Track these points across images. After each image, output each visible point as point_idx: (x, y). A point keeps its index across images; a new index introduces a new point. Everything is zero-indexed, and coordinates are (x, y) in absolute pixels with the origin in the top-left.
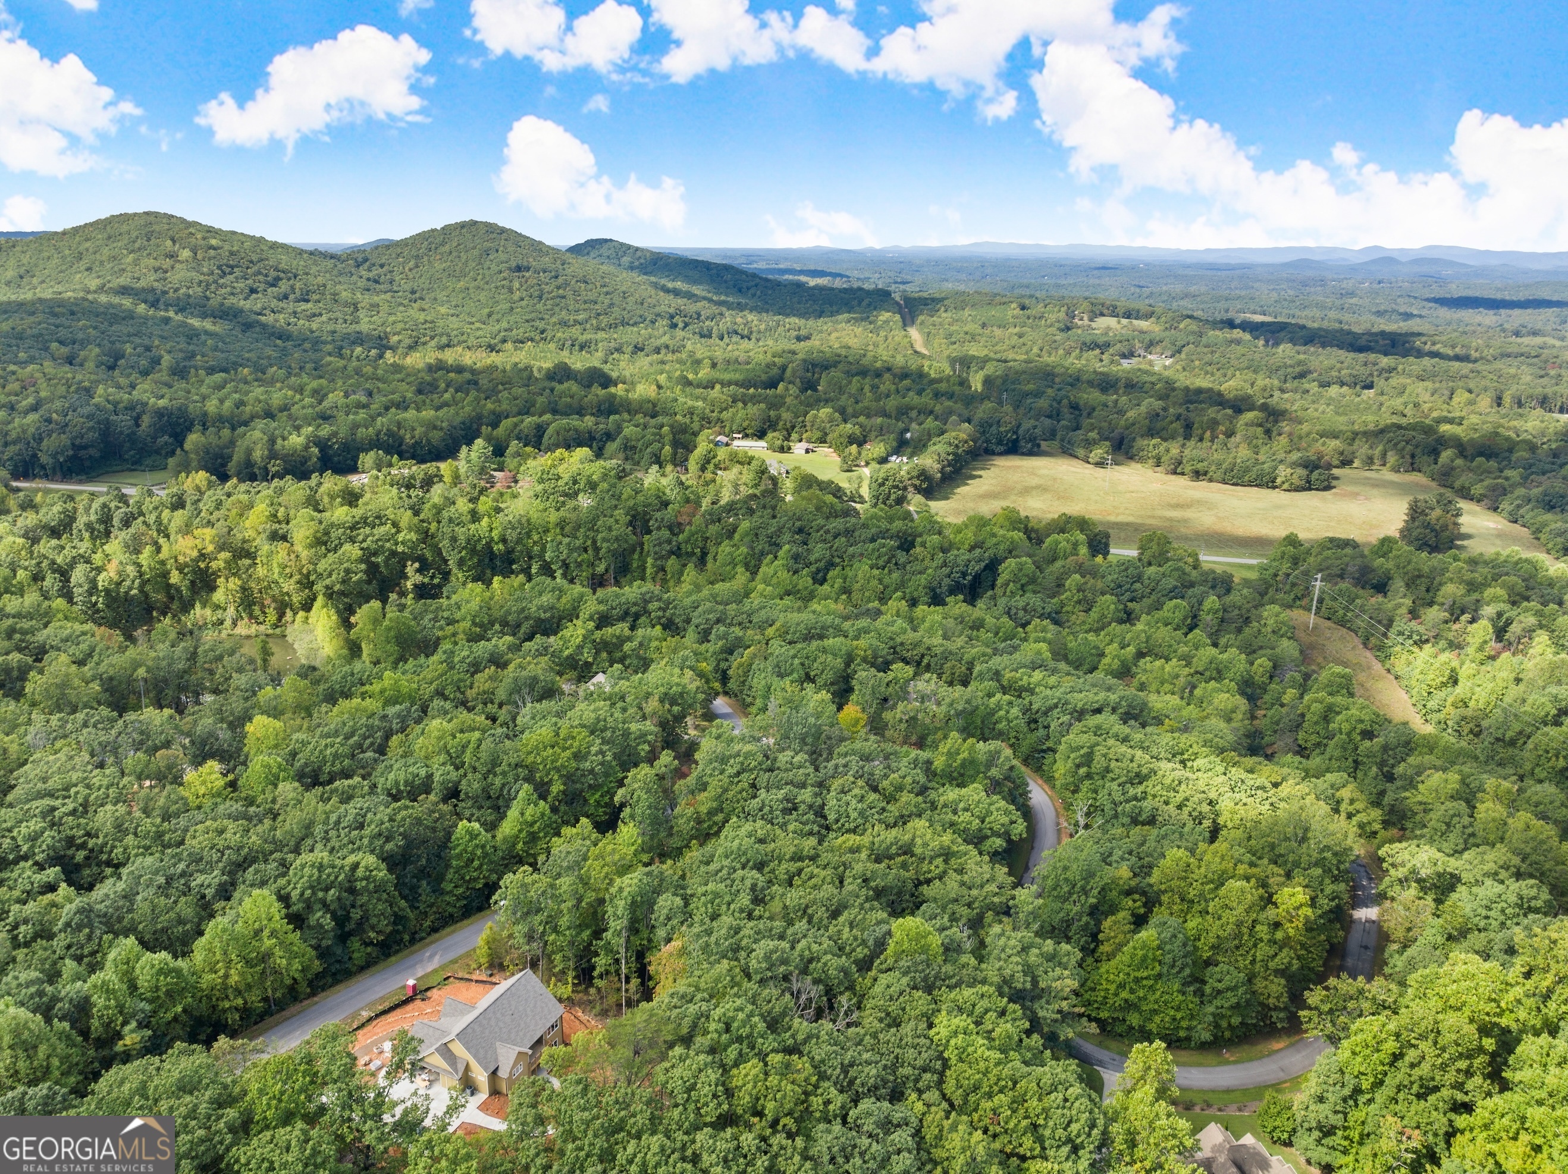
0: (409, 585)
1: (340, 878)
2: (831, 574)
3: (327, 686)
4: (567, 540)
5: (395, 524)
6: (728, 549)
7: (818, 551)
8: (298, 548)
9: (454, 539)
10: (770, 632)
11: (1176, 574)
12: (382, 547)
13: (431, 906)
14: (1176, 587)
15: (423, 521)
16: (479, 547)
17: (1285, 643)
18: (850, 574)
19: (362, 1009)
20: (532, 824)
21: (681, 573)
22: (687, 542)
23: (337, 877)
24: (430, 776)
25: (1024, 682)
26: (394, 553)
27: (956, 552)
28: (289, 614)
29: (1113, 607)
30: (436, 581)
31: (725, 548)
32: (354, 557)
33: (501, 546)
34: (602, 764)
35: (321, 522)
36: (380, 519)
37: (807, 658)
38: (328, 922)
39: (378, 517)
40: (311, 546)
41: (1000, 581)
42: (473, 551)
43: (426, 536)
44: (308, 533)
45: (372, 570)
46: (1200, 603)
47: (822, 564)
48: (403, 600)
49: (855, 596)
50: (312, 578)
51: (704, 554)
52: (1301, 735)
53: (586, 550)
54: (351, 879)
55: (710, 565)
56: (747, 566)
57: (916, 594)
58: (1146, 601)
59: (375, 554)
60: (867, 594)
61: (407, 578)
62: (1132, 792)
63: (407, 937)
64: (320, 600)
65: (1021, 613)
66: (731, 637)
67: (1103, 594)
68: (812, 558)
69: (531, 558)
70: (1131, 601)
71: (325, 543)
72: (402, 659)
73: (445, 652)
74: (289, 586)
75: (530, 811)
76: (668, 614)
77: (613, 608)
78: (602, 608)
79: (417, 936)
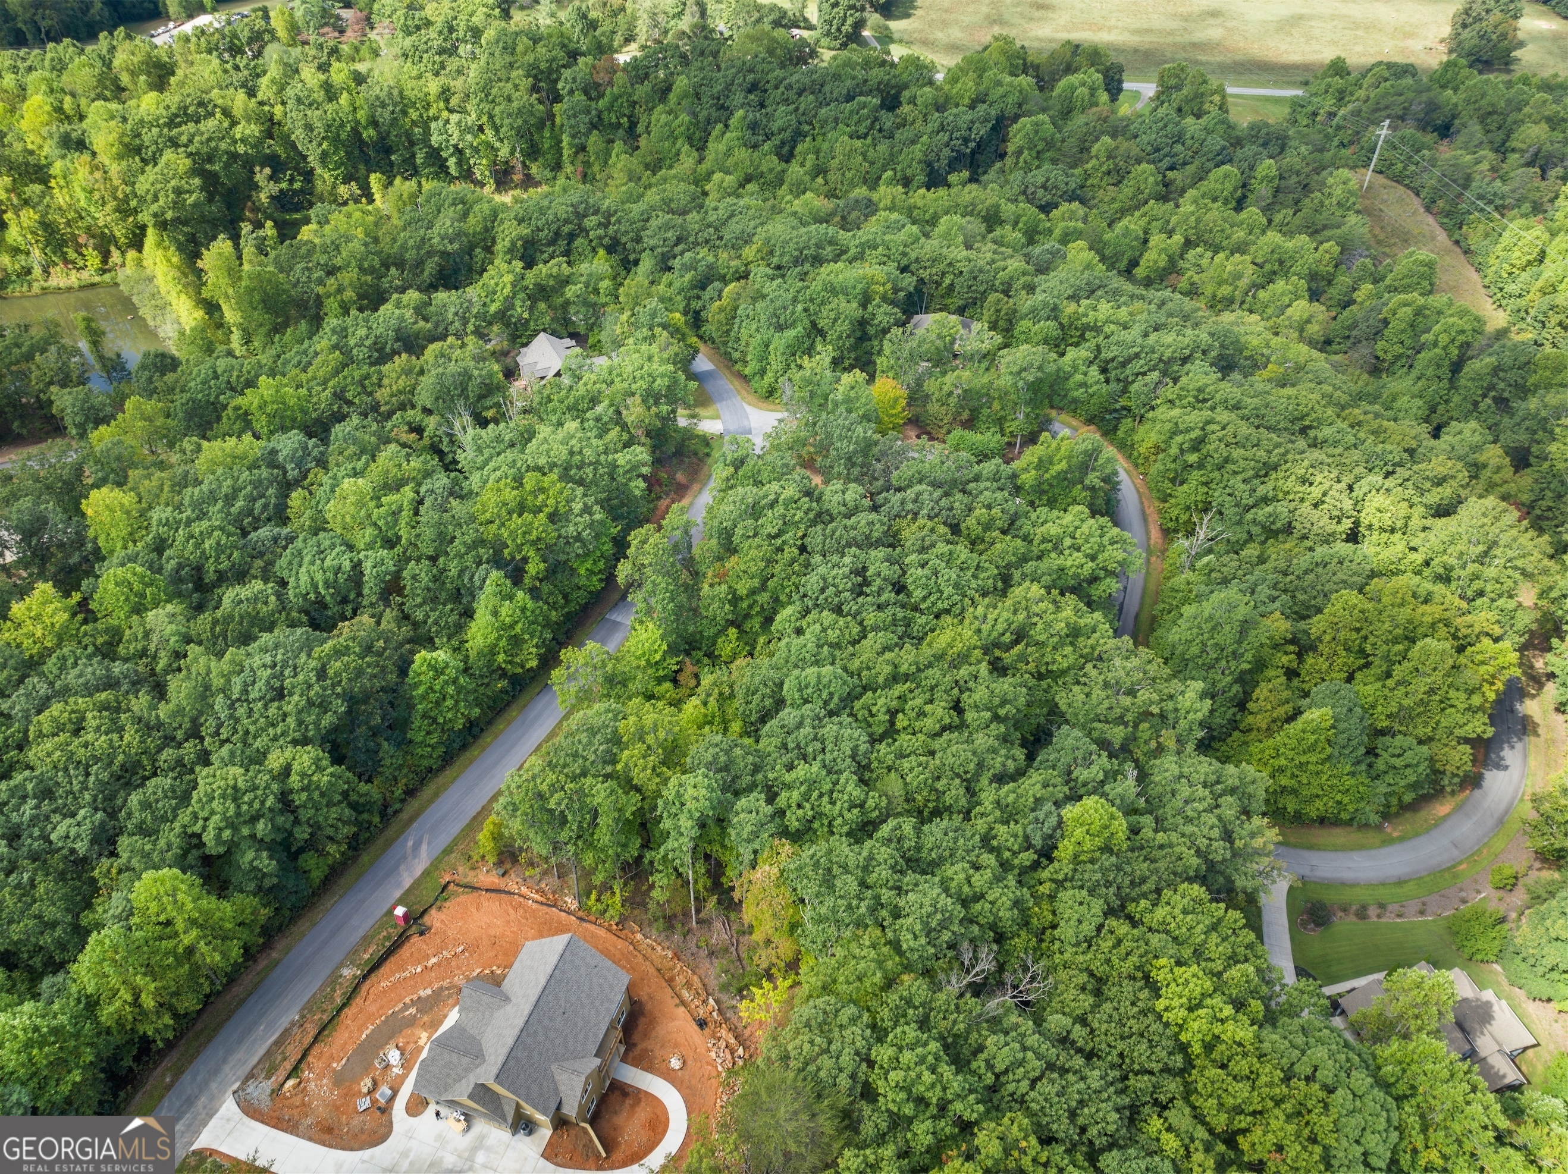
0: (263, 197)
1: (268, 804)
2: (800, 148)
3: (186, 396)
4: (455, 118)
5: (226, 113)
6: (664, 118)
7: (781, 117)
8: (104, 158)
9: (309, 127)
10: (749, 252)
11: (1221, 128)
12: (216, 149)
13: (400, 768)
14: (1224, 148)
15: (261, 103)
16: (343, 136)
17: (1352, 219)
18: (825, 146)
19: (341, 965)
20: (512, 627)
21: (608, 155)
22: (610, 108)
23: (263, 802)
24: (357, 565)
25: (1090, 319)
26: (234, 156)
27: (955, 111)
28: (116, 256)
29: (1151, 179)
30: (297, 185)
31: (659, 116)
32: (181, 169)
33: (372, 132)
34: (591, 525)
35: (125, 120)
36: (204, 108)
37: (812, 300)
38: (266, 863)
39: (201, 104)
40: (120, 157)
41: (1011, 148)
42: (336, 140)
43: (271, 126)
44: (111, 139)
45: (210, 182)
46: (1252, 168)
47: (787, 135)
48: (261, 233)
49: (832, 176)
50: (133, 203)
51: (633, 125)
52: (1380, 344)
53: (481, 129)
54: (284, 798)
55: (643, 142)
56: (690, 139)
57: (909, 172)
58: (1191, 169)
59: (210, 159)
60: (849, 175)
61: (256, 187)
62: (1261, 490)
63: (376, 820)
64: (151, 235)
65: (1040, 192)
66: (701, 267)
67: (1139, 162)
68: (775, 126)
69: (412, 144)
70: (1172, 168)
71: (138, 150)
72: (277, 329)
73: (334, 331)
74: (104, 217)
75: (506, 609)
76: (611, 229)
77: (539, 230)
78: (525, 231)
79: (390, 811)
